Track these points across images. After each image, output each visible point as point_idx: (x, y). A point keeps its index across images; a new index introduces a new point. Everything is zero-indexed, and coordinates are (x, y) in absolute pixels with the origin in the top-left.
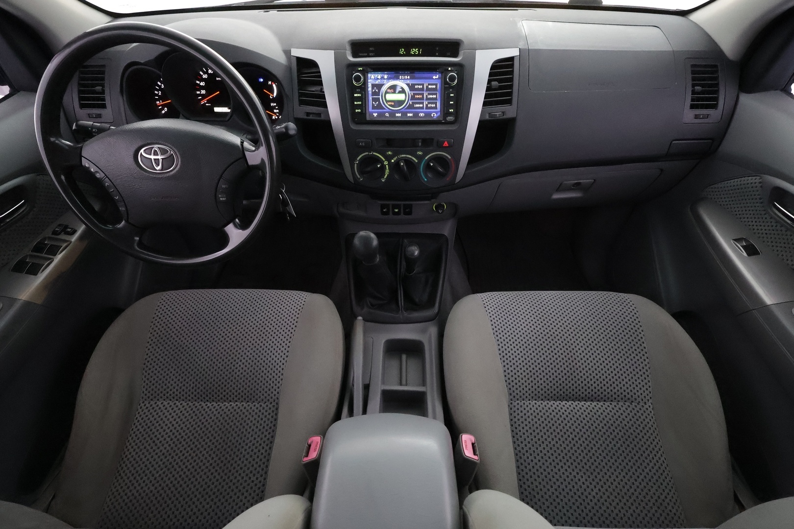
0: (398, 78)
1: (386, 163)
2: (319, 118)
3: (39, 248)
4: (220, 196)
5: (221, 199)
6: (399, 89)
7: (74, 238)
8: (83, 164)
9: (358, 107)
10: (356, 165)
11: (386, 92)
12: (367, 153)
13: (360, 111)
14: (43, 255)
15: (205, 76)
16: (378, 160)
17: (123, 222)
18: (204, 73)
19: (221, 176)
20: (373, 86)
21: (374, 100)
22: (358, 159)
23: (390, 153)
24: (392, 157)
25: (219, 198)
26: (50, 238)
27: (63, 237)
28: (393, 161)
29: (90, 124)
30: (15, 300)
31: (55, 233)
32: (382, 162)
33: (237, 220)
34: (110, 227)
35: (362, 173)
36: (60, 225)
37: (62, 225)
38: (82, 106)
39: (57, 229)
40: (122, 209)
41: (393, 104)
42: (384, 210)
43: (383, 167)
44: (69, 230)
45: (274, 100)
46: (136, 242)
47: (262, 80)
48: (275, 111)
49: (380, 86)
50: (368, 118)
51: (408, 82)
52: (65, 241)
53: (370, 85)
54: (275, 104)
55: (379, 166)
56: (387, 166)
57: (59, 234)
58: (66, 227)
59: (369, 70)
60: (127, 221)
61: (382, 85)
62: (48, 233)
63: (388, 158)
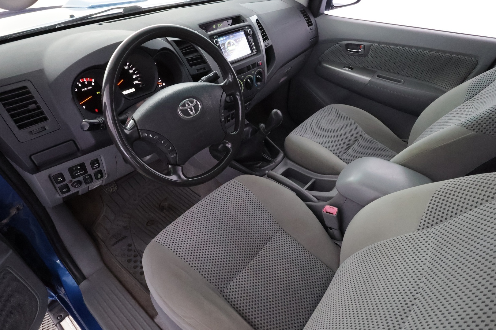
0: (229, 38)
1: (242, 83)
5: (222, 120)
6: (232, 44)
8: (142, 136)
11: (228, 47)
19: (220, 105)
20: (222, 45)
21: (224, 52)
23: (243, 77)
28: (244, 81)
38: (20, 127)
40: (173, 156)
51: (234, 39)
59: (218, 37)
61: (225, 43)
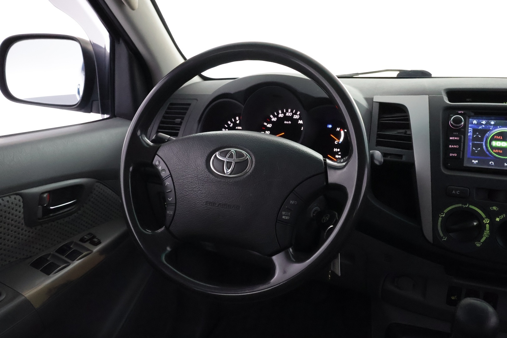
1: (487, 221)
2: (399, 160)
3: (62, 251)
4: (284, 213)
5: (284, 217)
7: (96, 249)
8: (154, 163)
9: (453, 150)
10: (440, 219)
11: (493, 139)
12: (460, 205)
13: (456, 155)
14: (64, 257)
15: (274, 119)
16: (475, 216)
17: (163, 229)
18: (274, 116)
19: (293, 190)
20: (475, 131)
21: (474, 145)
22: (446, 211)
23: (495, 208)
24: (498, 214)
25: (283, 215)
26: (76, 244)
27: (87, 245)
28: (498, 219)
29: (167, 137)
30: (18, 294)
31: (82, 240)
32: (479, 218)
33: (291, 250)
34: (149, 232)
35: (446, 230)
36: (90, 234)
37: (92, 234)
39: (85, 237)
40: (170, 212)
41: (501, 152)
42: (453, 298)
43: (482, 226)
44: (95, 240)
45: (338, 146)
46: (167, 252)
47: (330, 126)
48: (337, 156)
49: (484, 132)
50: (466, 164)
52: (88, 250)
53: (470, 130)
54: (339, 150)
55: (475, 224)
56: (487, 226)
57: (85, 242)
58: (94, 237)
59: (473, 114)
60: (167, 228)
61: (487, 131)
62: (76, 239)
63: (491, 215)
